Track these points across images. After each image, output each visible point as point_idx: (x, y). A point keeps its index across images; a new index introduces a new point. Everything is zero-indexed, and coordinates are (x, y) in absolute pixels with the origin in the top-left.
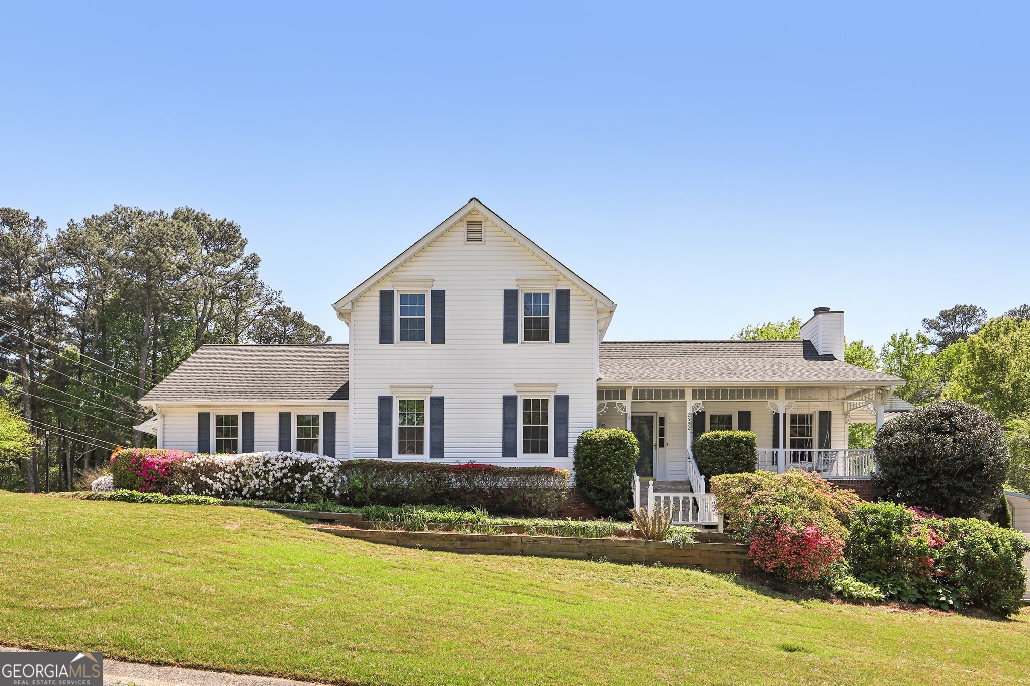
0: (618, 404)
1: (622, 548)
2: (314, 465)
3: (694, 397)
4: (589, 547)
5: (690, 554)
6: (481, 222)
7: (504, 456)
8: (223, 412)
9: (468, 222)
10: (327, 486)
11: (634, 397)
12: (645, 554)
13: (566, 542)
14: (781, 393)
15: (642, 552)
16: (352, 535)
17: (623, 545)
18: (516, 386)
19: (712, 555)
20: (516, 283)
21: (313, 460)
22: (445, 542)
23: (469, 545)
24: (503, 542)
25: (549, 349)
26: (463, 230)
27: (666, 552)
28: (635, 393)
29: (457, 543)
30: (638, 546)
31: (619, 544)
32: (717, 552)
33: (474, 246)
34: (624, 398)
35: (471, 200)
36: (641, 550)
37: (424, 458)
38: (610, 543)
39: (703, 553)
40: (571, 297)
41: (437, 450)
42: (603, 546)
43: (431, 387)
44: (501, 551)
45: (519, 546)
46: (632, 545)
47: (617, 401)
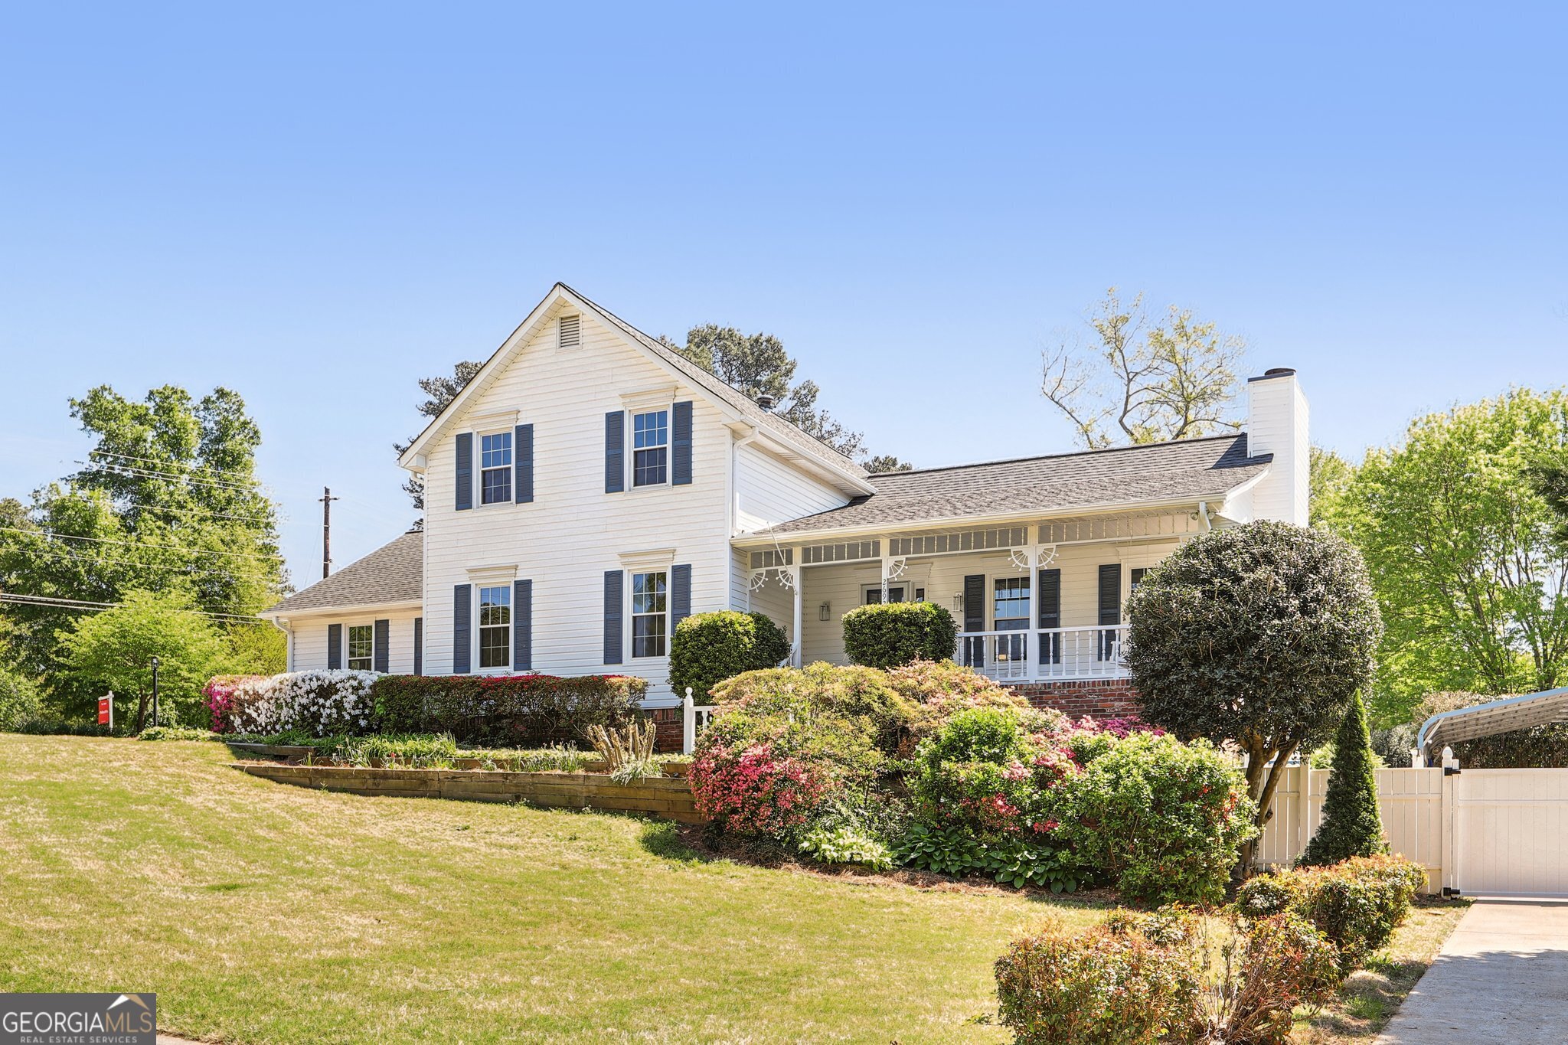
0: (782, 572)
1: (556, 786)
2: (338, 686)
3: (893, 552)
4: (516, 785)
5: (642, 794)
6: (578, 316)
7: (605, 663)
8: (358, 622)
9: (562, 319)
10: (350, 714)
11: (806, 559)
12: (585, 795)
13: (489, 779)
14: (1033, 533)
15: (582, 793)
16: (266, 774)
17: (558, 781)
18: (622, 555)
19: (670, 796)
20: (620, 401)
21: (337, 679)
22: (357, 781)
23: (383, 784)
24: (419, 779)
25: (662, 496)
26: (553, 332)
27: (611, 792)
28: (806, 552)
29: (369, 781)
30: (575, 782)
31: (552, 781)
32: (676, 791)
33: (571, 354)
34: (790, 562)
35: (555, 287)
36: (579, 788)
37: (508, 671)
38: (542, 780)
39: (657, 793)
40: (694, 413)
41: (524, 660)
42: (533, 783)
43: (516, 568)
44: (416, 792)
45: (436, 785)
46: (568, 782)
47: (780, 568)
